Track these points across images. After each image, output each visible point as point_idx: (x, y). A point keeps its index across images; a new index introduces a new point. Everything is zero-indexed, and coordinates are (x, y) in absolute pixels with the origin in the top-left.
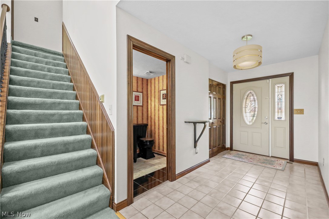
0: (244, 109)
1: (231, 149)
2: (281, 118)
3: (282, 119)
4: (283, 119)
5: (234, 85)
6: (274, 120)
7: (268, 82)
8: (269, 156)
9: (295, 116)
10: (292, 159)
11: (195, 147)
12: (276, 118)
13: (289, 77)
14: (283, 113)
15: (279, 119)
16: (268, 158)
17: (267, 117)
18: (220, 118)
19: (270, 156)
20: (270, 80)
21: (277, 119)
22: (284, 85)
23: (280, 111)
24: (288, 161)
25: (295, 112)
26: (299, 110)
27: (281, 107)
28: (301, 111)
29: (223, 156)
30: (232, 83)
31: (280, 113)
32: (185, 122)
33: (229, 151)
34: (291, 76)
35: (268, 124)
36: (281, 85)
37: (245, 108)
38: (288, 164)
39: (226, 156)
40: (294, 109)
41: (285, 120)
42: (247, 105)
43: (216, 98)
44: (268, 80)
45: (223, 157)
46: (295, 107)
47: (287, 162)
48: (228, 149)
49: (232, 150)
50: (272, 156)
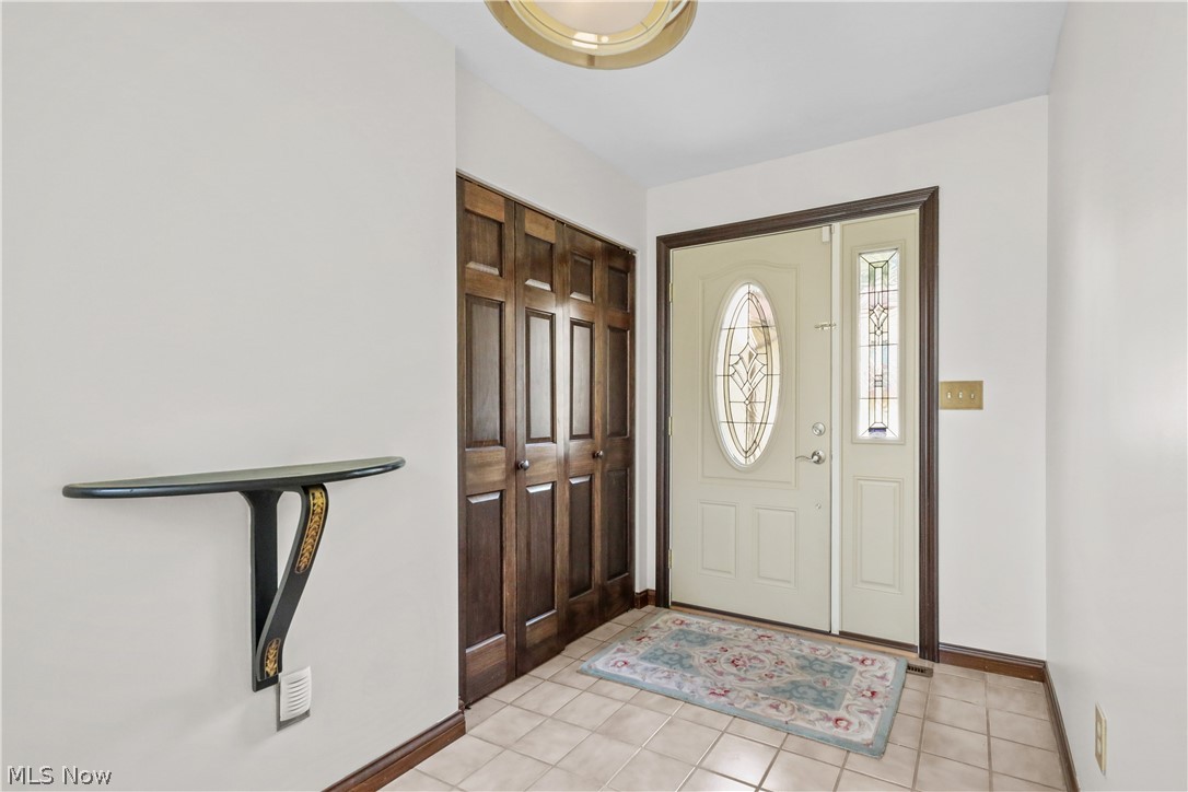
0: (720, 380)
1: (660, 597)
2: (884, 429)
3: (889, 435)
4: (893, 433)
5: (677, 255)
6: (855, 441)
7: (826, 237)
8: (829, 633)
9: (946, 418)
10: (930, 646)
11: (264, 680)
12: (863, 432)
13: (916, 211)
14: (894, 405)
15: (875, 434)
16: (825, 648)
17: (821, 427)
18: (591, 435)
19: (835, 631)
20: (837, 226)
21: (867, 435)
22: (897, 257)
23: (879, 390)
24: (913, 658)
25: (944, 396)
26: (963, 384)
27: (885, 371)
28: (971, 395)
29: (584, 666)
30: (667, 243)
31: (879, 401)
32: (72, 492)
33: (649, 608)
34: (928, 203)
35: (825, 465)
36: (886, 256)
37: (727, 376)
38: (914, 681)
39: (601, 663)
40: (940, 380)
41: (901, 442)
42: (734, 360)
43: (589, 325)
44: (825, 229)
45: (581, 672)
46: (946, 373)
47: (910, 668)
48: (645, 598)
49: (666, 606)
50: (845, 630)
